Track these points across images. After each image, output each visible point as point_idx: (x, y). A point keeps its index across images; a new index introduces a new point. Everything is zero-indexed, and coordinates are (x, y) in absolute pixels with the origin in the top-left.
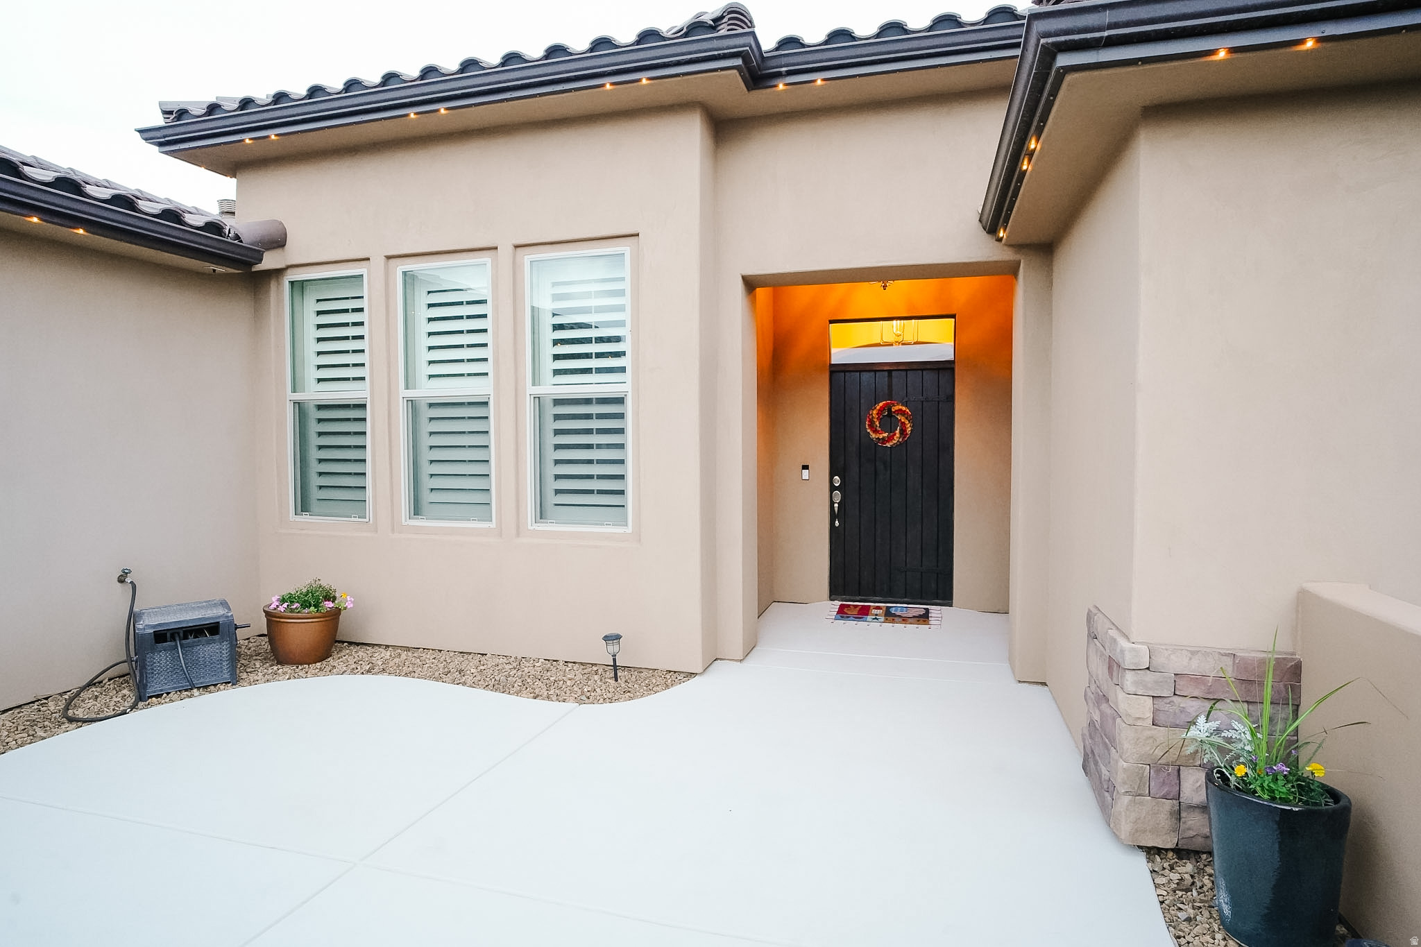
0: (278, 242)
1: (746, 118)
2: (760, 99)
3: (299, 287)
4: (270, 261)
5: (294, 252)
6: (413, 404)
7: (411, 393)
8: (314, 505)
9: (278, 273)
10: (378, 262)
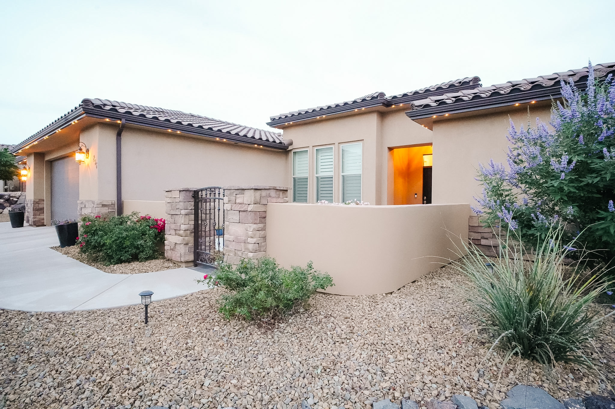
0: (291, 144)
1: (388, 112)
2: (389, 109)
3: (295, 153)
4: (290, 148)
5: (295, 145)
6: (317, 178)
7: (317, 175)
8: (296, 200)
9: (291, 150)
10: (311, 147)
